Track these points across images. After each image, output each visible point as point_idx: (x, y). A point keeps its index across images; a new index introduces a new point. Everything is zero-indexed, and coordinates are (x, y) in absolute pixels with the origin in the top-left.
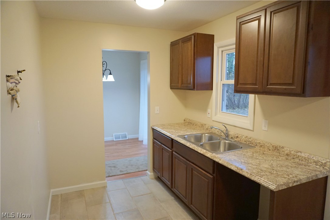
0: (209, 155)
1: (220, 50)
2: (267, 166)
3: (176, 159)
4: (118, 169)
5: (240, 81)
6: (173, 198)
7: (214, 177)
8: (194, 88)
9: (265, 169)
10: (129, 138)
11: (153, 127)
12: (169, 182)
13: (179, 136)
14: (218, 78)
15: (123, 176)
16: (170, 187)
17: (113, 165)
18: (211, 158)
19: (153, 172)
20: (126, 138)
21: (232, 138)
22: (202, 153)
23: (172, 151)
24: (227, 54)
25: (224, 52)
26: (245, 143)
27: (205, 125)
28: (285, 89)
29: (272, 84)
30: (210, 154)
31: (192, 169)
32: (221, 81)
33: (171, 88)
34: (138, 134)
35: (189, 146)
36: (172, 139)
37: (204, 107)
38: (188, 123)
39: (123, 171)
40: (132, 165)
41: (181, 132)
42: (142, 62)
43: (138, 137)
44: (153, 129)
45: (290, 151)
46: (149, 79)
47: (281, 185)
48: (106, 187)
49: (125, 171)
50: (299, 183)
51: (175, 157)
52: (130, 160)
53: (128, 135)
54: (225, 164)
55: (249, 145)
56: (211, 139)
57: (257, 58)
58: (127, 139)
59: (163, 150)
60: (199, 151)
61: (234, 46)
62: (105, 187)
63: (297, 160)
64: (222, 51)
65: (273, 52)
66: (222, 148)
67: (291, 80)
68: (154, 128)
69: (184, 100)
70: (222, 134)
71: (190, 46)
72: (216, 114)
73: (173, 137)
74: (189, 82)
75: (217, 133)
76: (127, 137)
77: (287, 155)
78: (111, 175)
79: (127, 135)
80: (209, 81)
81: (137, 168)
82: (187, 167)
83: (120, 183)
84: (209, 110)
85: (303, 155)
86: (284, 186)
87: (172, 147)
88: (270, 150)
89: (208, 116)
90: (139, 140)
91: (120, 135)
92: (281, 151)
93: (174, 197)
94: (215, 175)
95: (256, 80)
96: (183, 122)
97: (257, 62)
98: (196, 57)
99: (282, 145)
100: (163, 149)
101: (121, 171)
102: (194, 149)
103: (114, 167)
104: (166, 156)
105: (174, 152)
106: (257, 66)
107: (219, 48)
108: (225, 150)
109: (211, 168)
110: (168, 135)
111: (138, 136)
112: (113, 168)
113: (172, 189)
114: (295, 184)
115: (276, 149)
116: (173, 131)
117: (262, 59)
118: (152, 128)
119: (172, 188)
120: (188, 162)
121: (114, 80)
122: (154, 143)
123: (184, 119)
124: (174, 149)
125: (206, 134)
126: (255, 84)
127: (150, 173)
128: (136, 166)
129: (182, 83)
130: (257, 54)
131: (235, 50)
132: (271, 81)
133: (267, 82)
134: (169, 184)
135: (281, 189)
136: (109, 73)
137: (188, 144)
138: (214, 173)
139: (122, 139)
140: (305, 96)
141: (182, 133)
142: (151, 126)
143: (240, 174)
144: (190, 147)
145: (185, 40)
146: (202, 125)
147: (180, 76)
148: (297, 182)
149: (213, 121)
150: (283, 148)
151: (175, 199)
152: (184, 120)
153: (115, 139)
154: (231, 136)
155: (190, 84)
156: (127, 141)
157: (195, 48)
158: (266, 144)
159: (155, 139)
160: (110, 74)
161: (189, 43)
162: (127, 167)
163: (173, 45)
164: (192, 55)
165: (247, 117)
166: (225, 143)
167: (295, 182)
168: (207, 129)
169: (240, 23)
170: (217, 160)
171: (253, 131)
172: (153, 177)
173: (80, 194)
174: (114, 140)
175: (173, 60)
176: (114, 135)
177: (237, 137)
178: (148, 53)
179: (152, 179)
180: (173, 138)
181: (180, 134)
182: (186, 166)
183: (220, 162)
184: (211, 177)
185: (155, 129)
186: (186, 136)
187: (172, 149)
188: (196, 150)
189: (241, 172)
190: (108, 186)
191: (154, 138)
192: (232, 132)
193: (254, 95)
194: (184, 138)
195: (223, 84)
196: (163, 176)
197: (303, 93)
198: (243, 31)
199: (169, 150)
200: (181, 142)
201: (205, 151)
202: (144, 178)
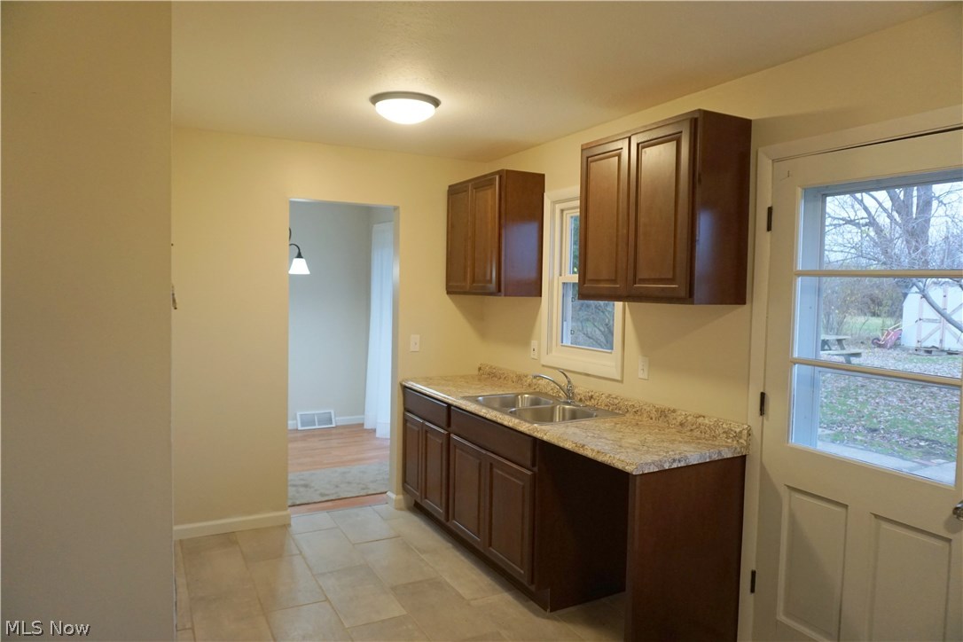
0: (524, 427)
1: (558, 207)
2: (634, 441)
3: (457, 450)
4: (316, 490)
5: (590, 276)
6: (450, 545)
7: (534, 475)
8: (499, 290)
9: (628, 445)
10: (339, 424)
11: (404, 383)
12: (441, 507)
13: (465, 398)
14: (553, 268)
15: (330, 504)
16: (442, 519)
17: (303, 482)
18: (528, 432)
19: (403, 494)
20: (331, 423)
21: (581, 400)
22: (511, 425)
23: (449, 434)
24: (572, 217)
25: (565, 213)
26: (607, 408)
27: (526, 376)
28: (663, 289)
29: (643, 281)
30: (527, 425)
31: (491, 464)
32: (561, 275)
33: (448, 293)
34: (363, 413)
35: (485, 415)
36: (449, 406)
37: (523, 336)
38: (489, 375)
39: (327, 495)
40: (349, 483)
41: (471, 391)
42: (376, 228)
43: (361, 422)
44: (405, 388)
45: (686, 416)
46: (396, 271)
47: (646, 464)
48: (289, 525)
49: (333, 494)
50: (682, 464)
51: (455, 446)
52: (344, 473)
53: (335, 416)
54: (554, 441)
55: (614, 410)
56: (535, 402)
57: (617, 231)
58: (334, 426)
59: (428, 435)
60: (506, 423)
61: (578, 203)
62: (286, 526)
63: (697, 433)
64: (562, 211)
65: (642, 220)
66: (557, 417)
67: (671, 273)
68: (407, 385)
69: (479, 321)
70: (562, 394)
71: (491, 197)
72: (549, 351)
73: (451, 399)
74: (488, 278)
75: (551, 392)
76: (333, 420)
77: (682, 424)
78: (298, 503)
79: (333, 417)
80: (533, 275)
81: (363, 489)
82: (480, 464)
83: (322, 518)
84: (534, 343)
85: (707, 421)
86: (652, 467)
87: (449, 424)
88: (651, 419)
89: (532, 356)
90: (365, 427)
91: (314, 415)
92: (671, 418)
93: (453, 544)
94: (536, 469)
95: (616, 271)
96: (476, 372)
97: (617, 236)
98: (503, 221)
99: (673, 407)
100: (427, 431)
101: (322, 495)
102: (494, 419)
103: (306, 486)
104: (436, 444)
105: (452, 435)
106: (617, 245)
107: (554, 203)
108: (564, 419)
109: (529, 454)
110: (440, 398)
111: (363, 419)
112: (301, 489)
113: (448, 524)
114: (675, 466)
115: (663, 414)
116: (454, 389)
117: (625, 231)
118: (401, 385)
119: (448, 520)
120: (484, 452)
121: (308, 273)
122: (405, 421)
123: (478, 365)
124: (453, 427)
125: (526, 396)
126: (614, 281)
127: (394, 496)
128: (359, 484)
129: (473, 281)
130: (618, 220)
131: (579, 210)
132: (641, 275)
133: (635, 275)
134: (439, 511)
135: (646, 472)
136: (296, 254)
137: (483, 412)
138: (534, 465)
139: (319, 425)
140: (692, 303)
141: (472, 393)
142: (400, 380)
143: (579, 455)
144: (488, 416)
145: (482, 183)
146: (520, 378)
147: (469, 263)
148: (679, 461)
149: (543, 366)
150: (674, 411)
151: (456, 546)
152: (480, 369)
153: (302, 426)
154: (579, 397)
155: (491, 281)
156: (334, 431)
157: (503, 202)
158: (645, 407)
159: (409, 411)
160: (299, 256)
161: (489, 192)
162: (337, 486)
163: (454, 192)
164: (495, 218)
165: (611, 353)
166: (564, 409)
167: (674, 460)
168: (529, 385)
169: (588, 158)
170: (538, 435)
171: (621, 381)
172: (403, 505)
173: (228, 539)
174: (300, 428)
175: (453, 226)
176: (298, 414)
177: (591, 397)
178: (396, 208)
179: (401, 509)
180: (450, 402)
181: (467, 394)
182: (478, 461)
183: (545, 438)
184: (529, 473)
185: (410, 386)
186: (480, 398)
187: (449, 429)
188: (499, 421)
189: (581, 452)
190: (292, 523)
191: (406, 410)
192: (582, 387)
193: (621, 303)
194: (477, 401)
195: (564, 283)
196: (426, 498)
197: (688, 297)
198: (592, 176)
199: (442, 431)
200: (468, 409)
201: (517, 421)
202: (381, 508)
